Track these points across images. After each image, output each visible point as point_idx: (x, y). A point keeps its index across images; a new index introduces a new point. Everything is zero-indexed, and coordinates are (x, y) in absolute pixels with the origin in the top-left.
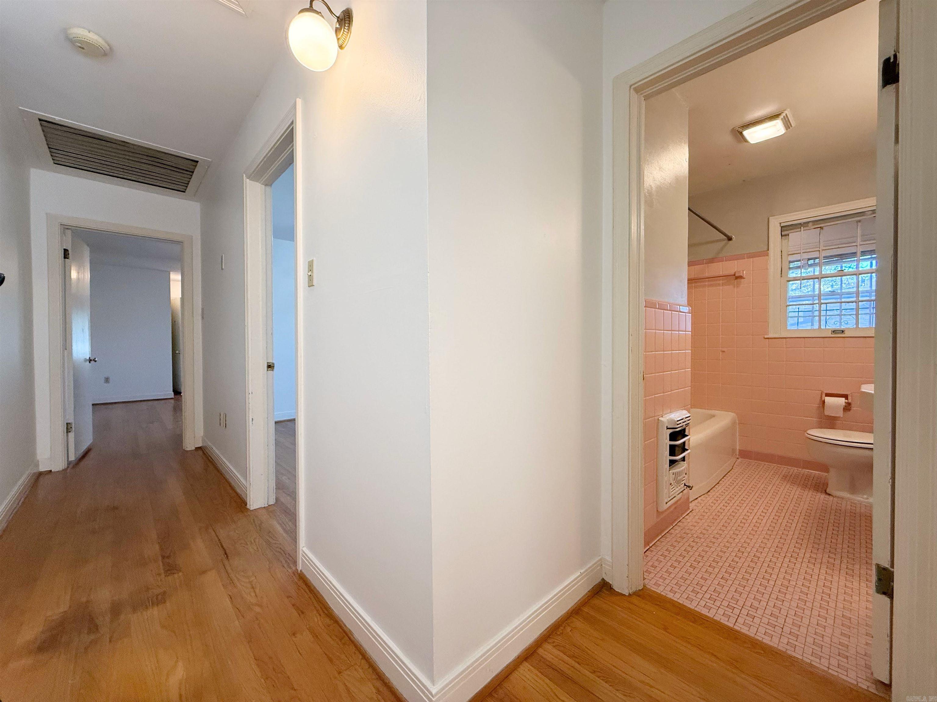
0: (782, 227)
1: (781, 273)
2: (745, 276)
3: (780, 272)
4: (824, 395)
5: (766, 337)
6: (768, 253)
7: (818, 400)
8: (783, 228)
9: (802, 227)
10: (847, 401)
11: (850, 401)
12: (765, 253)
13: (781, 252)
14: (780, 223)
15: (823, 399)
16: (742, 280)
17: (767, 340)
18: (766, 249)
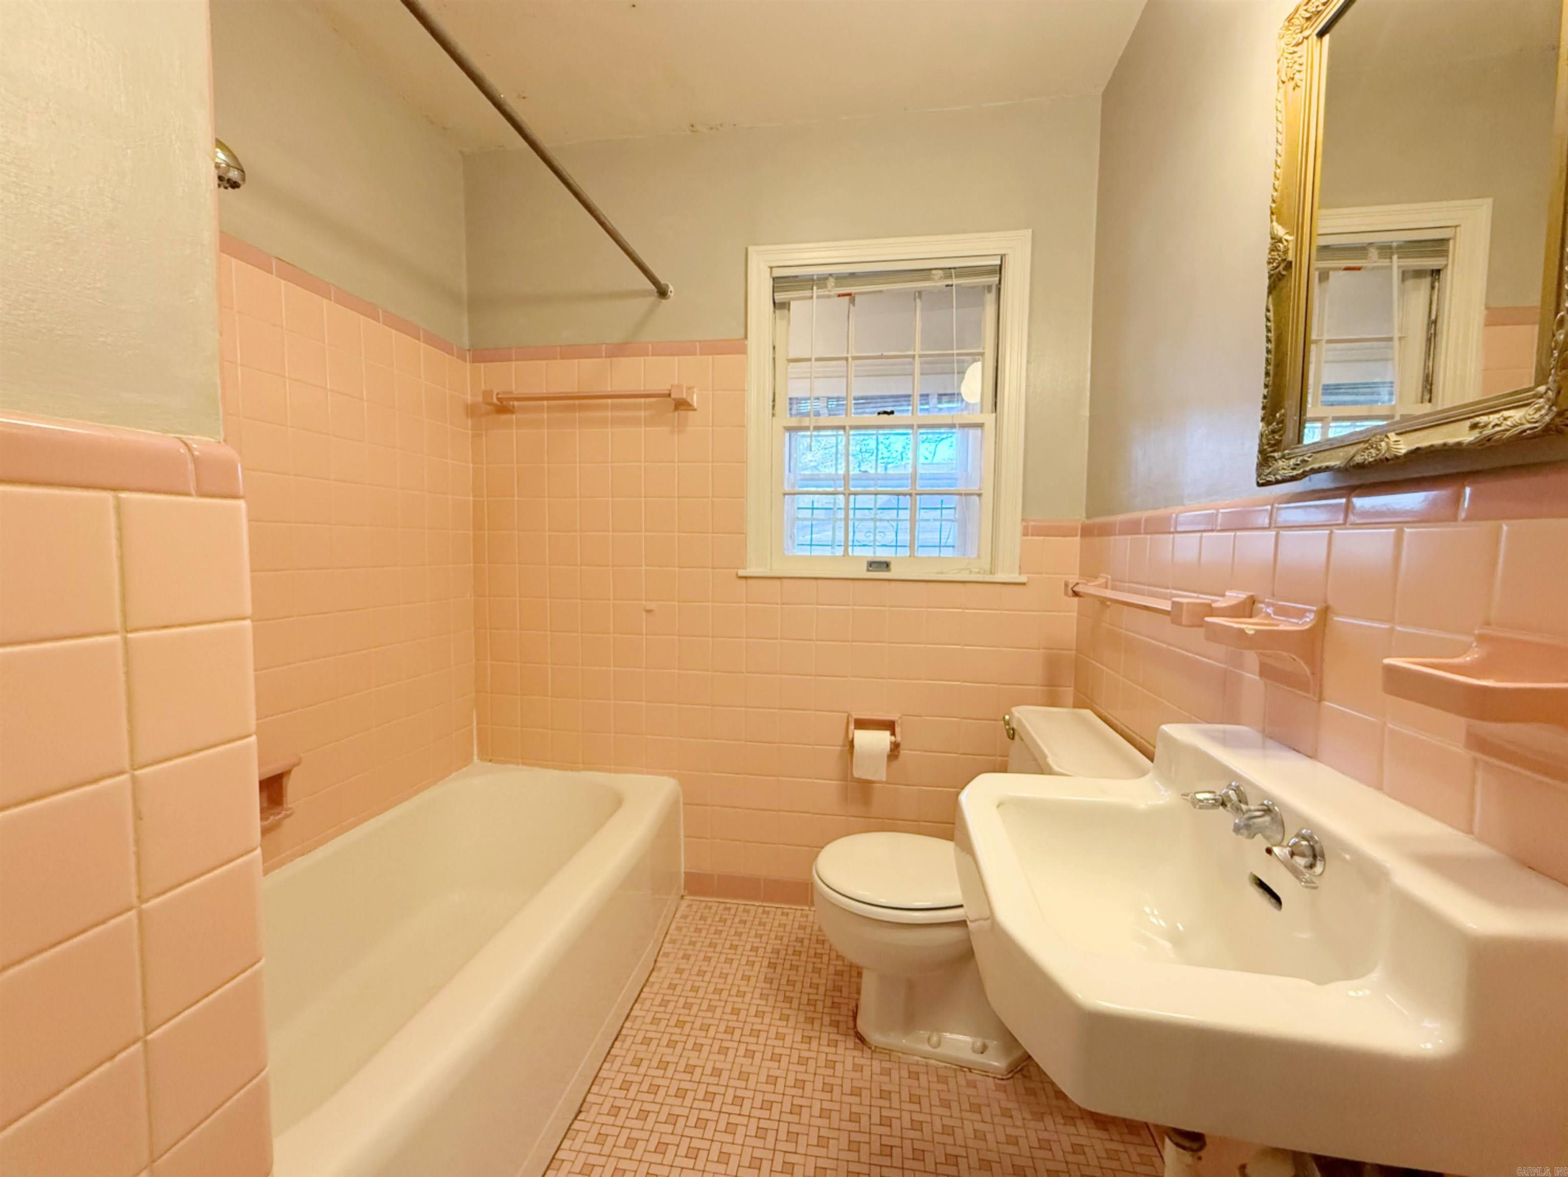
0: (774, 279)
1: (774, 406)
2: (695, 404)
3: (771, 404)
4: (852, 727)
5: (742, 573)
6: (745, 346)
7: (840, 739)
8: (780, 284)
9: (815, 288)
10: (893, 738)
11: (899, 739)
12: (738, 347)
13: (774, 348)
14: (771, 268)
15: (850, 736)
16: (691, 413)
17: (743, 581)
18: (742, 335)
